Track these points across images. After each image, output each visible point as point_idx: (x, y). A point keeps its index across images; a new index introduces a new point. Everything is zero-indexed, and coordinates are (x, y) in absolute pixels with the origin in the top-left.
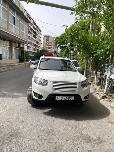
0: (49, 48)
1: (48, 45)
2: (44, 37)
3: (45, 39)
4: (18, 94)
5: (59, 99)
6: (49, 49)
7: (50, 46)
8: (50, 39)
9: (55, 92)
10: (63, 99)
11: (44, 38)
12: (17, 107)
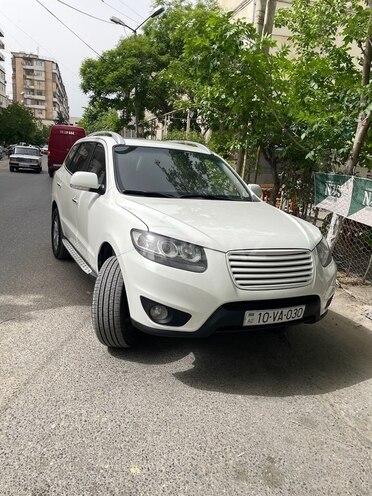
0: (37, 102)
1: (33, 90)
2: (15, 57)
3: (19, 67)
4: (11, 297)
5: (255, 323)
6: (36, 106)
7: (40, 93)
8: (36, 66)
9: (245, 295)
10: (271, 321)
11: (14, 63)
12: (52, 366)
